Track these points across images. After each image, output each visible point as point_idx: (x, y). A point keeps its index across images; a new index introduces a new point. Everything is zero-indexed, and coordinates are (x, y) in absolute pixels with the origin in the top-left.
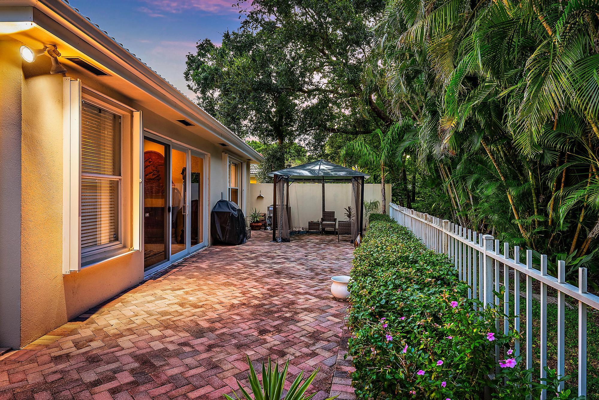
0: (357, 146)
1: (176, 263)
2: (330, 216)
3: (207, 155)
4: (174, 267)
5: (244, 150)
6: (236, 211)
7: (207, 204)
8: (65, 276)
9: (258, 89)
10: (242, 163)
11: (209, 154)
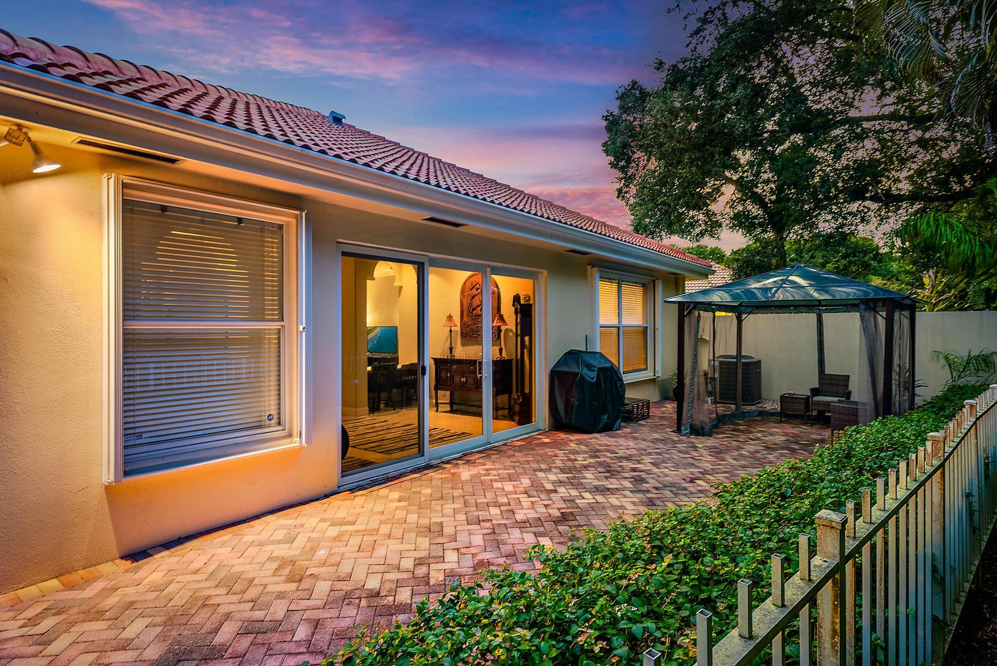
0: (924, 226)
1: (434, 462)
2: (838, 385)
3: (541, 273)
4: (428, 467)
5: (637, 257)
6: (593, 371)
7: (543, 358)
8: (107, 488)
9: (704, 145)
10: (654, 281)
11: (545, 272)
